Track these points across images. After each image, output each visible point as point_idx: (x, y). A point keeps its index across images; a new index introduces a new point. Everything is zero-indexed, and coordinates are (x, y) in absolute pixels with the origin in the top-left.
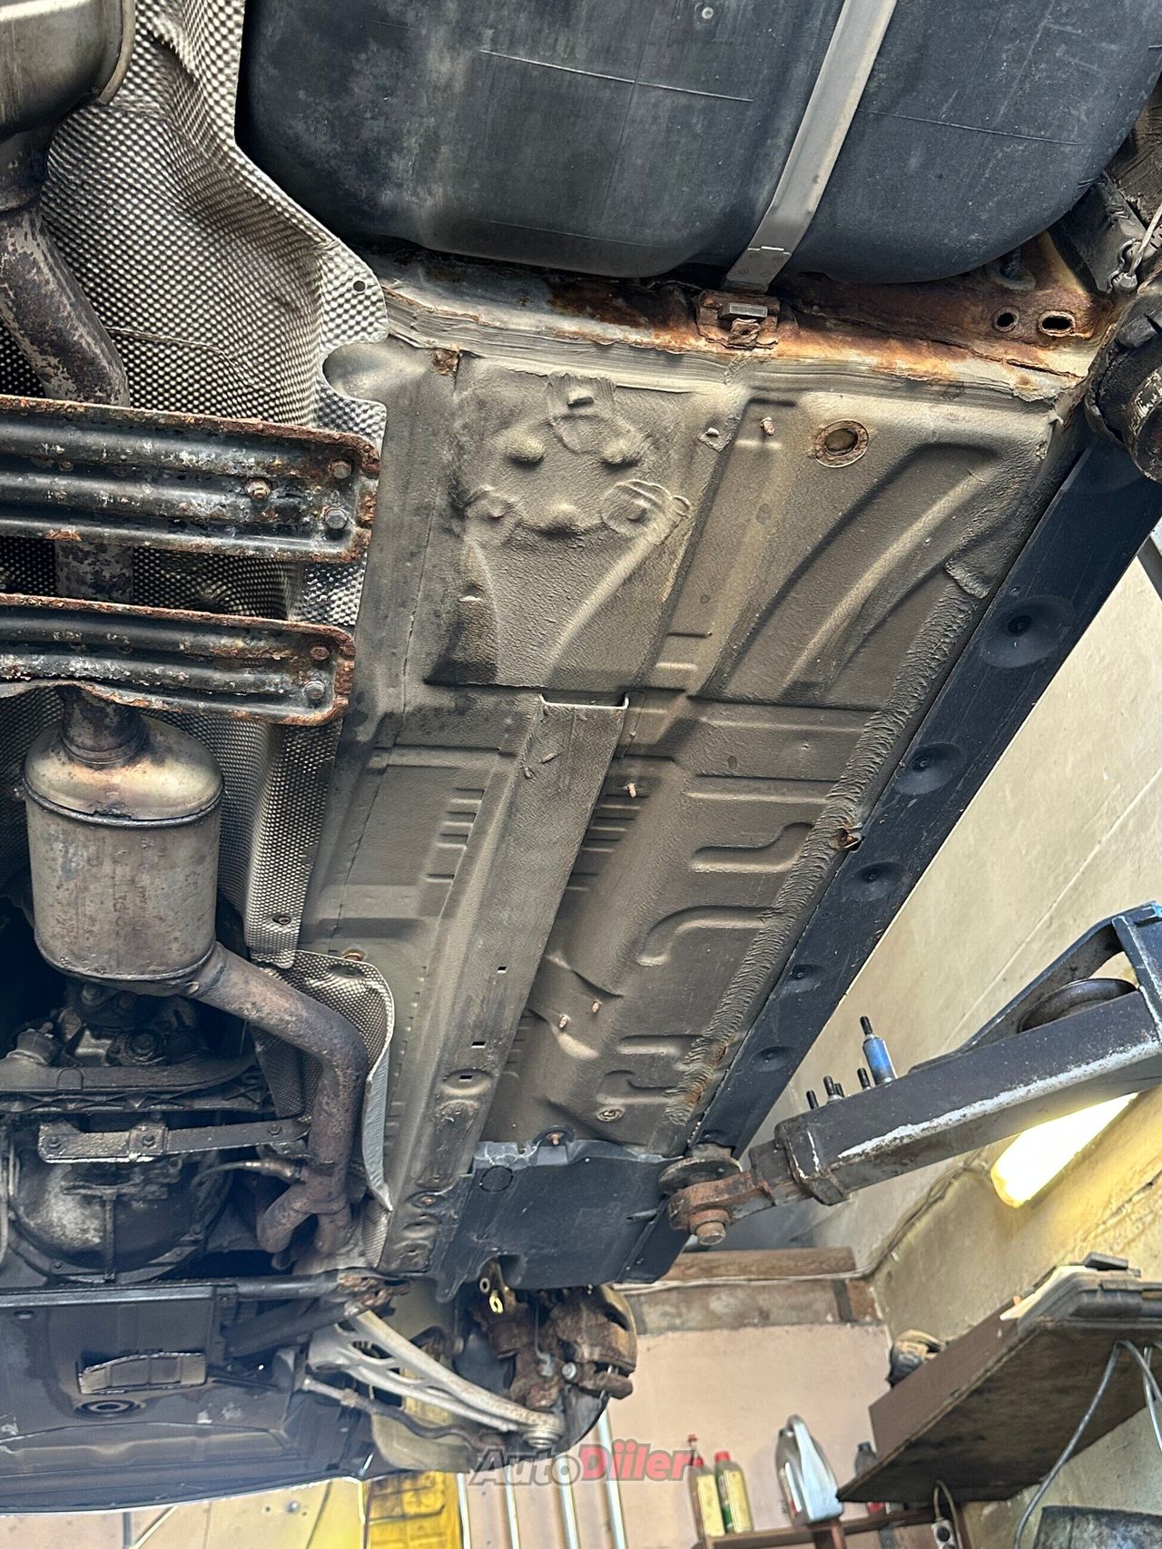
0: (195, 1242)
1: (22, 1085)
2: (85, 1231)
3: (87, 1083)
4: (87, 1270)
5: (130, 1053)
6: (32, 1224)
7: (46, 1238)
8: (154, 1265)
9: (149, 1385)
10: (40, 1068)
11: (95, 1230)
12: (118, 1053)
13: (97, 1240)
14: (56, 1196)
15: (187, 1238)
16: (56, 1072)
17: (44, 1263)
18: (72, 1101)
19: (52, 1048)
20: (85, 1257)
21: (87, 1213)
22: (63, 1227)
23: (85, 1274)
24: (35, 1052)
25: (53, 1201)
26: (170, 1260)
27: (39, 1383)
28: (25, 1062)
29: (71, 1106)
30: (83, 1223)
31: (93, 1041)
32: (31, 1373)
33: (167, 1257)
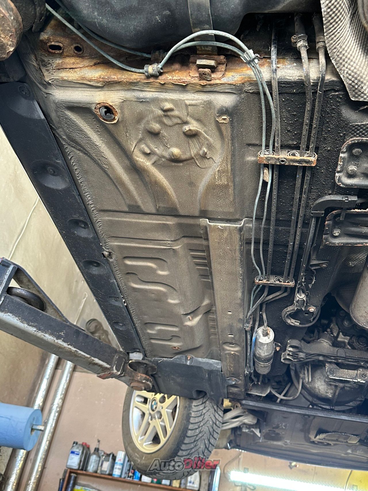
0: (361, 401)
1: (325, 352)
2: (327, 393)
3: (347, 355)
4: (324, 404)
5: (358, 344)
6: (308, 386)
7: (312, 391)
8: (346, 406)
9: (337, 440)
10: (330, 347)
11: (331, 393)
12: (353, 343)
13: (330, 396)
14: (318, 379)
15: (359, 399)
16: (336, 349)
17: (310, 399)
18: (340, 359)
19: (333, 340)
20: (326, 400)
21: (329, 387)
22: (319, 390)
23: (323, 405)
24: (328, 341)
25: (316, 381)
26: (352, 405)
27: (303, 433)
28: (325, 344)
29: (340, 361)
30: (327, 390)
31: (343, 336)
32: (302, 431)
33: (351, 404)
